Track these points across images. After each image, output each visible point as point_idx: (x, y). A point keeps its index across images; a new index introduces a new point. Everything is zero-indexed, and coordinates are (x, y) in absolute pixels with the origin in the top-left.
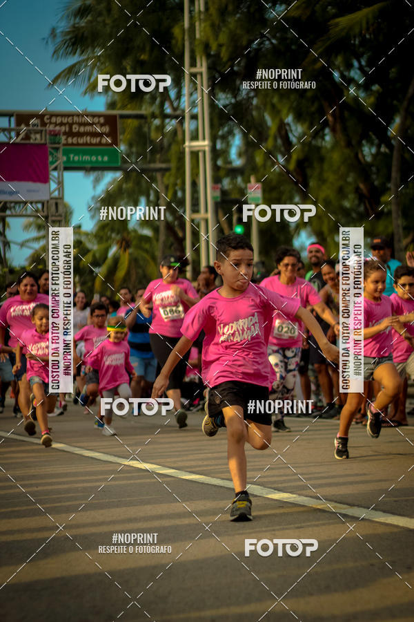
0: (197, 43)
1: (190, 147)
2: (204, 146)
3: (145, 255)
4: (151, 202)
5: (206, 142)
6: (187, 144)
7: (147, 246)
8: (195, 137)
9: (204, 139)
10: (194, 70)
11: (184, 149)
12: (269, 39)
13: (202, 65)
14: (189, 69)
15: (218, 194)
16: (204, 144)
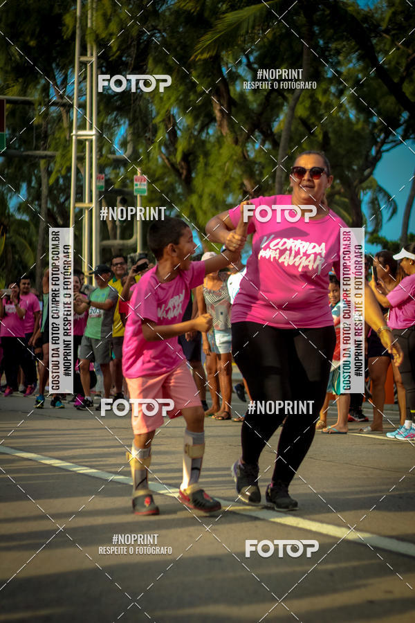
0: (88, 32)
1: (77, 136)
2: (92, 136)
3: (23, 241)
4: (33, 188)
5: (94, 132)
6: (74, 132)
7: (25, 232)
8: (82, 126)
9: (91, 128)
10: (83, 59)
11: (71, 137)
12: (160, 32)
13: (92, 55)
14: (79, 58)
15: (102, 183)
16: (90, 133)
